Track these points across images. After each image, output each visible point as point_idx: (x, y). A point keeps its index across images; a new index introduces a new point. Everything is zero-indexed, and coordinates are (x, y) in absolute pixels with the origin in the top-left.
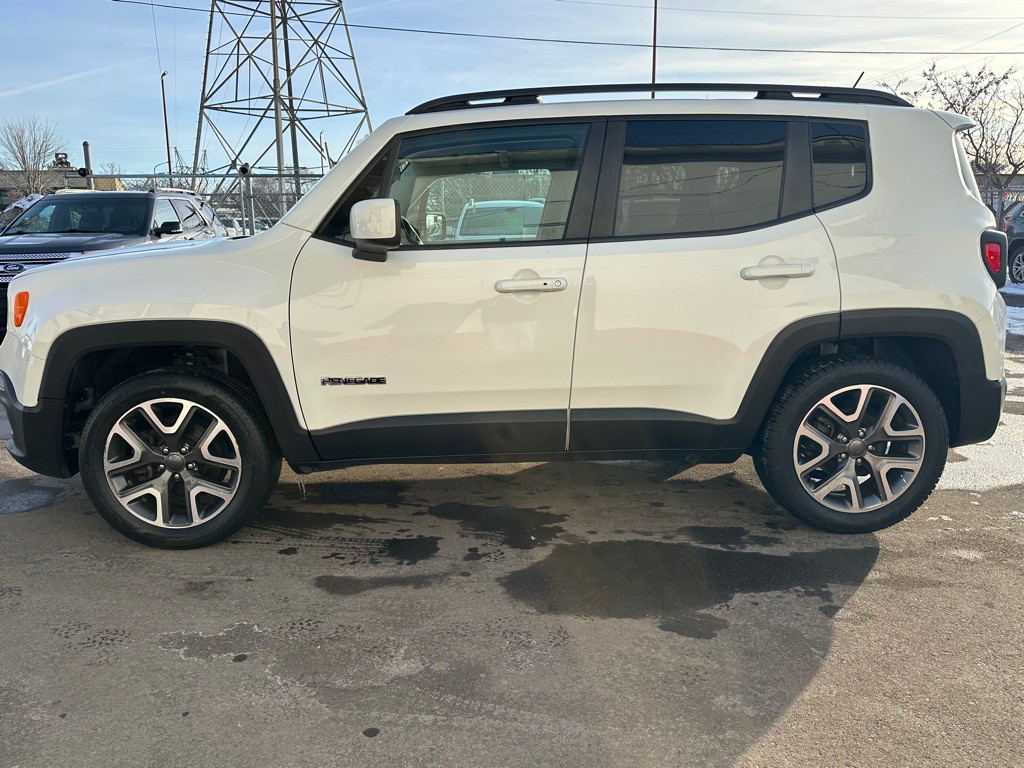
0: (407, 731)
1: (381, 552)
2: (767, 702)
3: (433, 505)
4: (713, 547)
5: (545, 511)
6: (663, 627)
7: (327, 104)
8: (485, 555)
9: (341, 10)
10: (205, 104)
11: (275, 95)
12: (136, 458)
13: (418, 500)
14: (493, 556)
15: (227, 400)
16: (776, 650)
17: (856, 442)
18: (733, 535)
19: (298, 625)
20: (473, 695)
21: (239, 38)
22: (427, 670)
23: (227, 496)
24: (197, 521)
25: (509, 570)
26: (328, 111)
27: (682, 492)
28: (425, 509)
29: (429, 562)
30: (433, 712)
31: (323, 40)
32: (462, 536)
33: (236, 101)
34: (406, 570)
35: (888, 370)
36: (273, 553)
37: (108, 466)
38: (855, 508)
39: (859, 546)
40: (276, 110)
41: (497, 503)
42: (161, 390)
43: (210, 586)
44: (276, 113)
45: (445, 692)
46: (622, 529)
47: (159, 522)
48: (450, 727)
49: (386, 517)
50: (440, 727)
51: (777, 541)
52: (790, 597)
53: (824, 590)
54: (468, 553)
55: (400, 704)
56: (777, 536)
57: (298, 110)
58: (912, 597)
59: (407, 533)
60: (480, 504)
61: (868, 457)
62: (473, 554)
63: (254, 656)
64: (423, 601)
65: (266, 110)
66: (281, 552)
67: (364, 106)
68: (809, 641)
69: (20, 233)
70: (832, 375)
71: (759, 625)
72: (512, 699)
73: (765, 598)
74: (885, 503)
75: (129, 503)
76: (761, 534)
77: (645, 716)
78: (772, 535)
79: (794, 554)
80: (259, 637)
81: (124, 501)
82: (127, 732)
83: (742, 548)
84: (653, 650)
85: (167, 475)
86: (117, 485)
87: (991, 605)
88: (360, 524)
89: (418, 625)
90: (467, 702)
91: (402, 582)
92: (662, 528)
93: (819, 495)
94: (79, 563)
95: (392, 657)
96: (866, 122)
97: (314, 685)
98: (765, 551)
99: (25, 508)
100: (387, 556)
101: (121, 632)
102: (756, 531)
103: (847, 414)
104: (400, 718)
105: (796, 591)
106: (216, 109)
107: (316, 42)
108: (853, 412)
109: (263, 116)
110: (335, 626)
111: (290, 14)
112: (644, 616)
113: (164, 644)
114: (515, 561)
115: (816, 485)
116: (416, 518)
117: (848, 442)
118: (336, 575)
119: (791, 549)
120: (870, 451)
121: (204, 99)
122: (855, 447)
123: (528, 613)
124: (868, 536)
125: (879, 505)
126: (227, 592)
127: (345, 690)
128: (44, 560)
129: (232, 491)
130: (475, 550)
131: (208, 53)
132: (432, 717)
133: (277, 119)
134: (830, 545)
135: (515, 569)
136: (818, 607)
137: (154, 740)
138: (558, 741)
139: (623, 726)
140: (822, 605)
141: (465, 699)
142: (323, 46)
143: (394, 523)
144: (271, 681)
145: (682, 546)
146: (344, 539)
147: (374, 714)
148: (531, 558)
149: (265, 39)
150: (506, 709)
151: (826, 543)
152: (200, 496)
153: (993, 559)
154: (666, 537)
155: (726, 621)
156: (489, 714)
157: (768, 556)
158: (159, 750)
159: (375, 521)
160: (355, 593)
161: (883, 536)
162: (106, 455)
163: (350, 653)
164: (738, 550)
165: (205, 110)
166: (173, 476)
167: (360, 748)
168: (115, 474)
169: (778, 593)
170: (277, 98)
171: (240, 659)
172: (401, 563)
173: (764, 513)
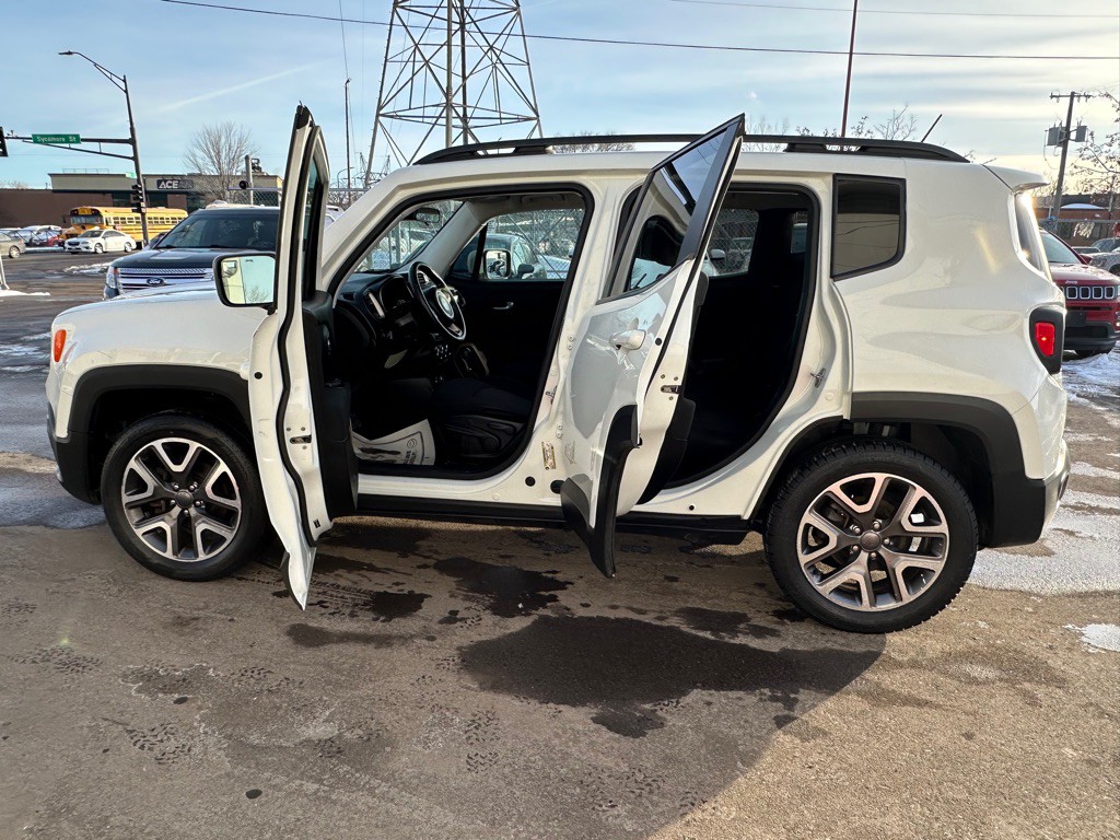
0: (286, 797)
1: (365, 604)
2: (654, 817)
3: (442, 558)
4: (701, 634)
5: (550, 576)
6: (595, 720)
7: (500, 112)
8: (462, 620)
9: (519, 14)
10: (381, 112)
11: (447, 103)
12: (149, 493)
13: (430, 551)
14: (469, 622)
15: (229, 444)
16: (699, 759)
17: (872, 535)
18: (732, 621)
19: (249, 673)
20: (366, 769)
21: (416, 45)
22: (340, 736)
23: (228, 535)
24: (202, 556)
25: (477, 638)
26: (501, 118)
27: (708, 566)
28: (431, 562)
29: (402, 621)
30: (320, 781)
31: (498, 45)
32: (451, 596)
33: (410, 109)
34: (379, 627)
35: (906, 459)
36: (268, 594)
37: (126, 499)
38: (865, 606)
39: (861, 649)
40: (447, 118)
41: (507, 563)
42: (169, 430)
43: (195, 622)
44: (447, 121)
45: (343, 762)
46: (618, 604)
47: (169, 554)
48: (327, 799)
49: (390, 567)
50: (318, 798)
51: (774, 633)
52: (750, 699)
53: (792, 696)
54: (447, 615)
55: (295, 767)
56: (778, 627)
57: (471, 118)
58: (884, 716)
59: (400, 587)
60: (490, 562)
61: (883, 552)
62: (452, 618)
63: (193, 700)
64: (375, 663)
65: (438, 118)
66: (275, 594)
67: (537, 113)
68: (739, 753)
69: (168, 247)
70: (842, 460)
71: (697, 728)
72: (401, 778)
73: (720, 698)
74: (900, 604)
75: (144, 534)
76: (762, 624)
77: (520, 814)
78: (773, 626)
79: (784, 651)
80: (209, 680)
81: (139, 532)
82: (48, 762)
83: (733, 638)
84: (571, 744)
85: (177, 510)
86: (133, 517)
87: (969, 736)
88: (362, 572)
89: (357, 688)
90: (358, 775)
91: (365, 639)
92: (660, 606)
93: (826, 589)
94: (97, 586)
95: (315, 718)
96: (903, 181)
97: (229, 737)
98: (755, 643)
99: (82, 524)
100: (368, 610)
101: (94, 660)
102: (759, 620)
103: (859, 504)
104: (288, 782)
105: (761, 694)
106: (392, 117)
107: (491, 48)
108: (866, 502)
109: (435, 123)
110: (282, 677)
111: (468, 20)
112: (584, 705)
113: (125, 676)
114: (491, 627)
115: (824, 577)
116: (418, 571)
117: (861, 533)
118: (310, 624)
119: (784, 645)
120: (887, 546)
121: (380, 108)
122: (869, 539)
123: (468, 688)
124: (879, 638)
125: (892, 605)
126: (205, 630)
127: (254, 747)
128: (69, 580)
129: (233, 530)
130: (456, 613)
131: (386, 61)
132: (316, 786)
133: (448, 127)
134: (829, 645)
135: (484, 638)
136: (774, 715)
137: (67, 773)
138: (420, 829)
139: (493, 823)
140: (780, 713)
141: (357, 771)
142: (498, 52)
143: (395, 574)
144: (195, 728)
145: (671, 629)
146: (338, 586)
147: (267, 775)
148: (506, 628)
149: (442, 46)
150: (390, 787)
151: (827, 642)
152: (205, 533)
153: (1007, 681)
154: (658, 618)
155: (665, 719)
156: (371, 791)
157: (755, 649)
158: (66, 783)
159: (377, 570)
160: (317, 646)
161: (894, 639)
162: (123, 488)
163: (279, 709)
164: (727, 639)
165: (381, 118)
166: (182, 512)
167: (235, 808)
168: (131, 506)
169: (741, 694)
170: (449, 106)
171: (181, 701)
172: (375, 620)
173: (780, 599)
